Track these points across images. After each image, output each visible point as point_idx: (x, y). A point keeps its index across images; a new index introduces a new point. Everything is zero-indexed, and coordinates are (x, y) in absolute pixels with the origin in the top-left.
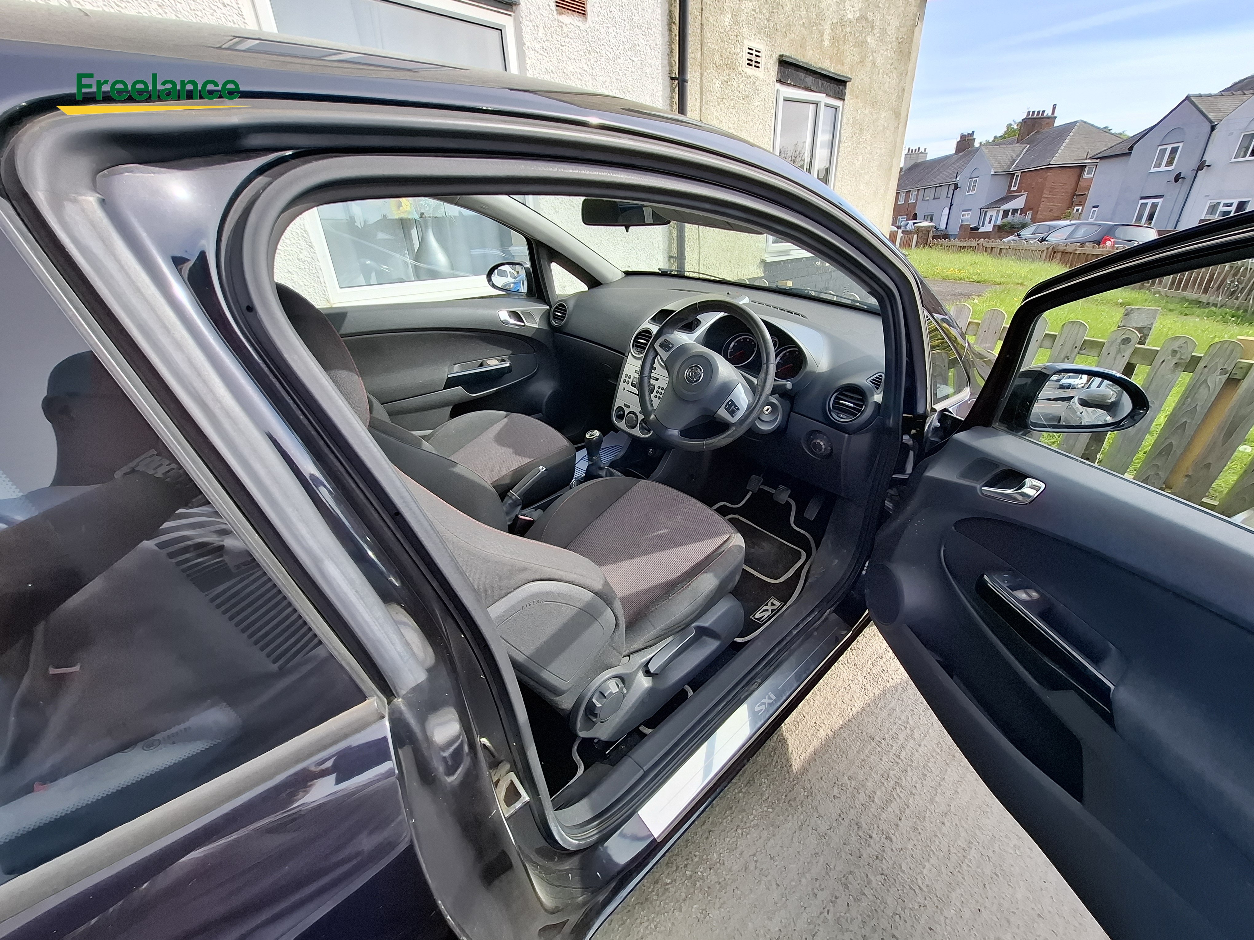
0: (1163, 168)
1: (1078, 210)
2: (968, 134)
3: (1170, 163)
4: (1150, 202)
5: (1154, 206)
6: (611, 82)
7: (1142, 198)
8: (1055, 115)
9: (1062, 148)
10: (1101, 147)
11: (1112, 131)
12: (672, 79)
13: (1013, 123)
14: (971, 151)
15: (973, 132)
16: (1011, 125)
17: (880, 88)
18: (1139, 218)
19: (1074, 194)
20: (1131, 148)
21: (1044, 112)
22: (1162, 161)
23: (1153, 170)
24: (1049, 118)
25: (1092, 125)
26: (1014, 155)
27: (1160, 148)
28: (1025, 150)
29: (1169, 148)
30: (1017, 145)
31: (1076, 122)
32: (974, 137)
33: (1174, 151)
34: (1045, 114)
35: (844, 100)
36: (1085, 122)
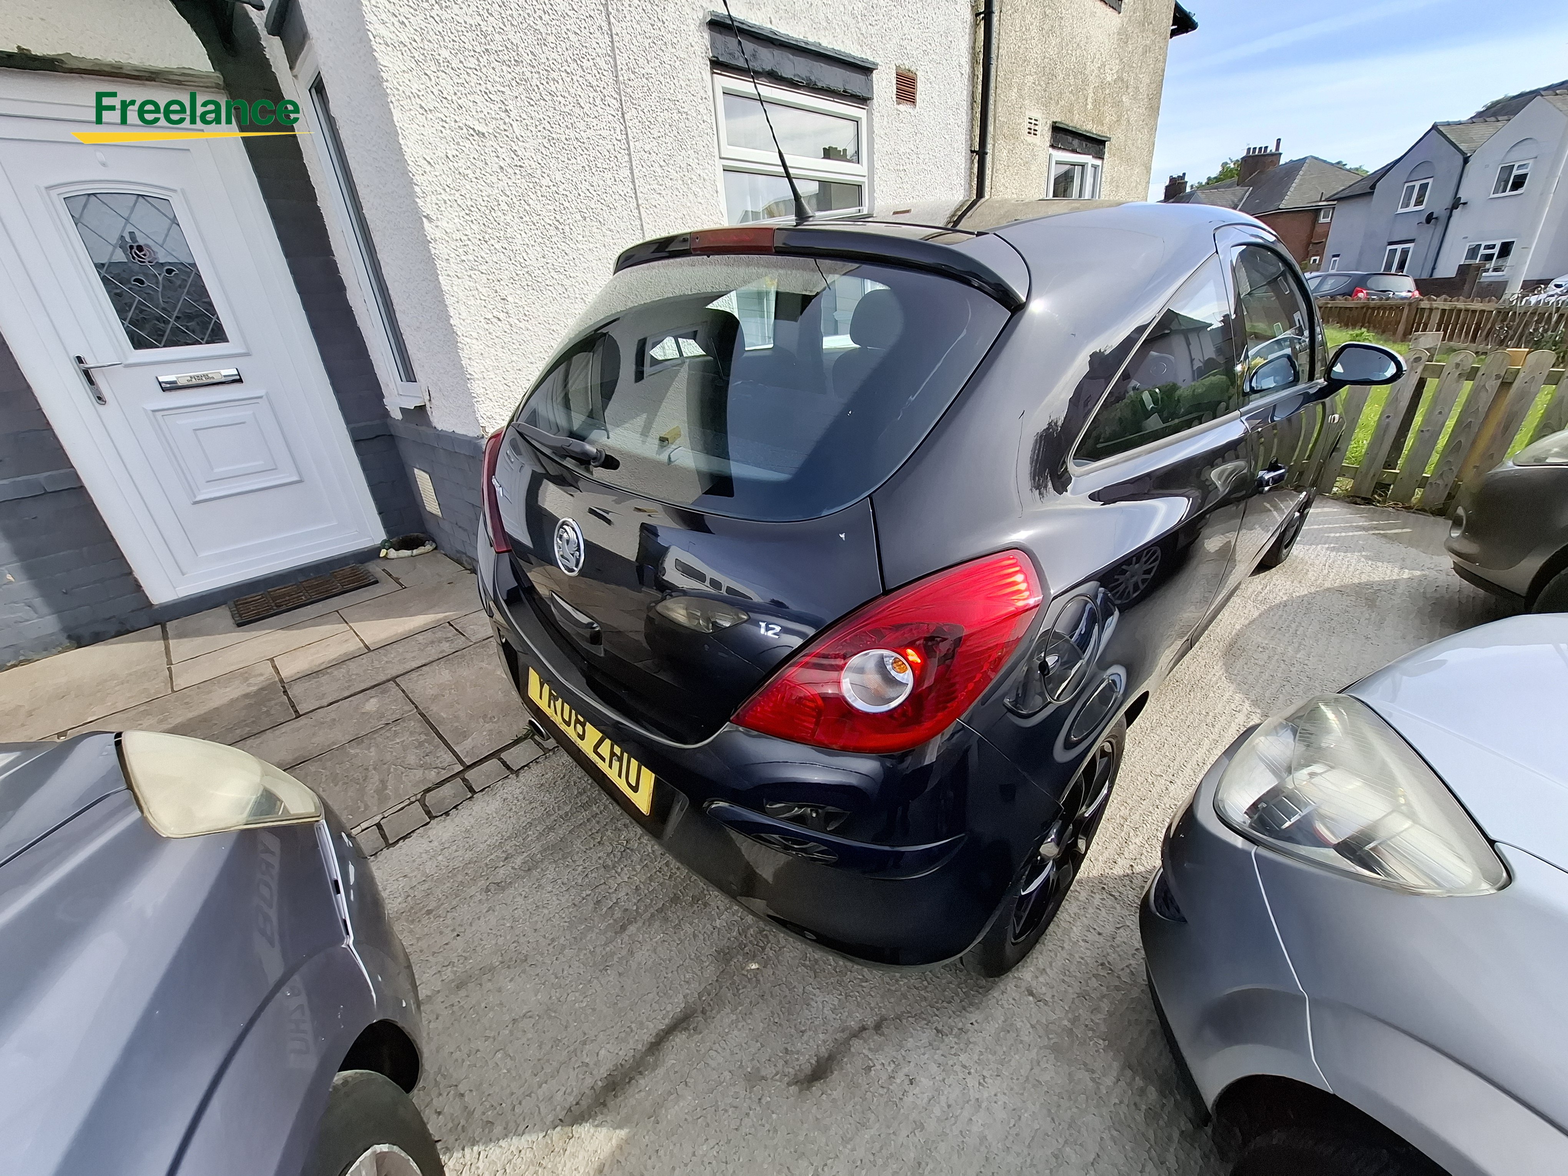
0: (1412, 208)
1: (1315, 261)
2: (1179, 177)
3: (1419, 202)
4: (1399, 247)
5: (1405, 252)
6: (930, 159)
7: (1391, 243)
8: (1280, 151)
9: (1292, 189)
10: (1338, 187)
11: (1348, 167)
12: (972, 152)
13: (1229, 162)
14: (1183, 197)
15: (1184, 174)
16: (1227, 163)
17: (1133, 145)
18: (1389, 266)
19: (1309, 243)
20: (1373, 187)
21: (1266, 148)
22: (1410, 199)
23: (1400, 211)
24: (1272, 155)
25: (1325, 161)
26: (1236, 200)
27: (1407, 185)
28: (1248, 194)
29: (1417, 185)
30: (1238, 188)
31: (1305, 158)
32: (1186, 179)
33: (1424, 187)
34: (1268, 151)
35: (1103, 159)
36: (1316, 159)
